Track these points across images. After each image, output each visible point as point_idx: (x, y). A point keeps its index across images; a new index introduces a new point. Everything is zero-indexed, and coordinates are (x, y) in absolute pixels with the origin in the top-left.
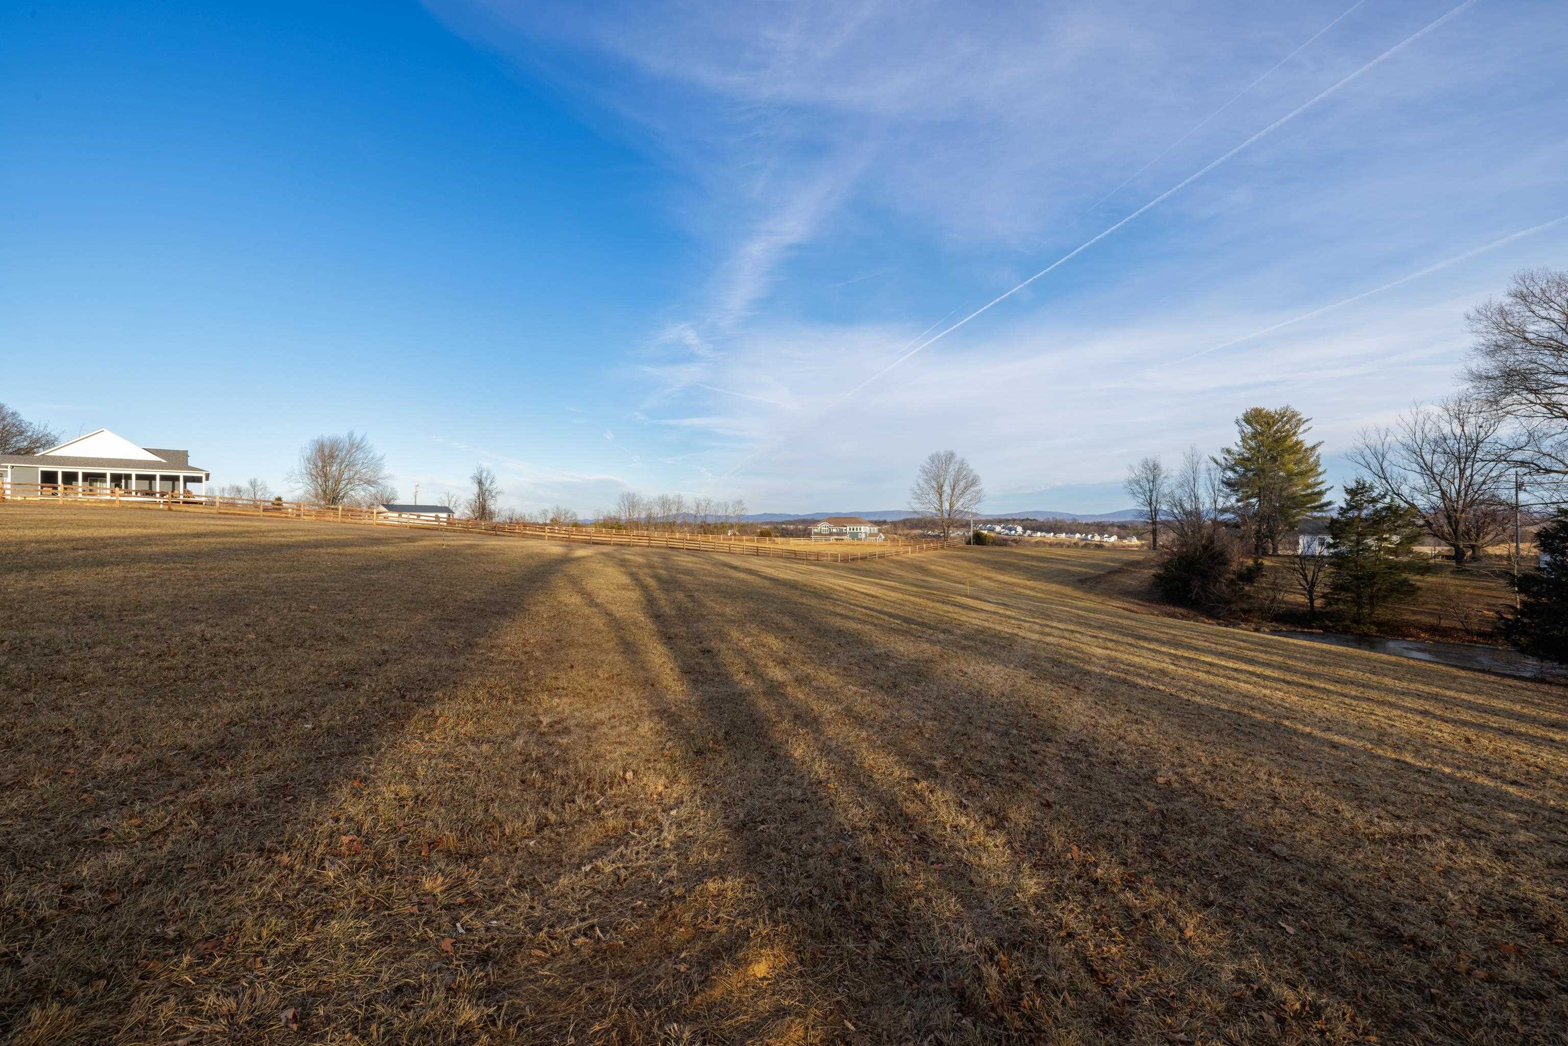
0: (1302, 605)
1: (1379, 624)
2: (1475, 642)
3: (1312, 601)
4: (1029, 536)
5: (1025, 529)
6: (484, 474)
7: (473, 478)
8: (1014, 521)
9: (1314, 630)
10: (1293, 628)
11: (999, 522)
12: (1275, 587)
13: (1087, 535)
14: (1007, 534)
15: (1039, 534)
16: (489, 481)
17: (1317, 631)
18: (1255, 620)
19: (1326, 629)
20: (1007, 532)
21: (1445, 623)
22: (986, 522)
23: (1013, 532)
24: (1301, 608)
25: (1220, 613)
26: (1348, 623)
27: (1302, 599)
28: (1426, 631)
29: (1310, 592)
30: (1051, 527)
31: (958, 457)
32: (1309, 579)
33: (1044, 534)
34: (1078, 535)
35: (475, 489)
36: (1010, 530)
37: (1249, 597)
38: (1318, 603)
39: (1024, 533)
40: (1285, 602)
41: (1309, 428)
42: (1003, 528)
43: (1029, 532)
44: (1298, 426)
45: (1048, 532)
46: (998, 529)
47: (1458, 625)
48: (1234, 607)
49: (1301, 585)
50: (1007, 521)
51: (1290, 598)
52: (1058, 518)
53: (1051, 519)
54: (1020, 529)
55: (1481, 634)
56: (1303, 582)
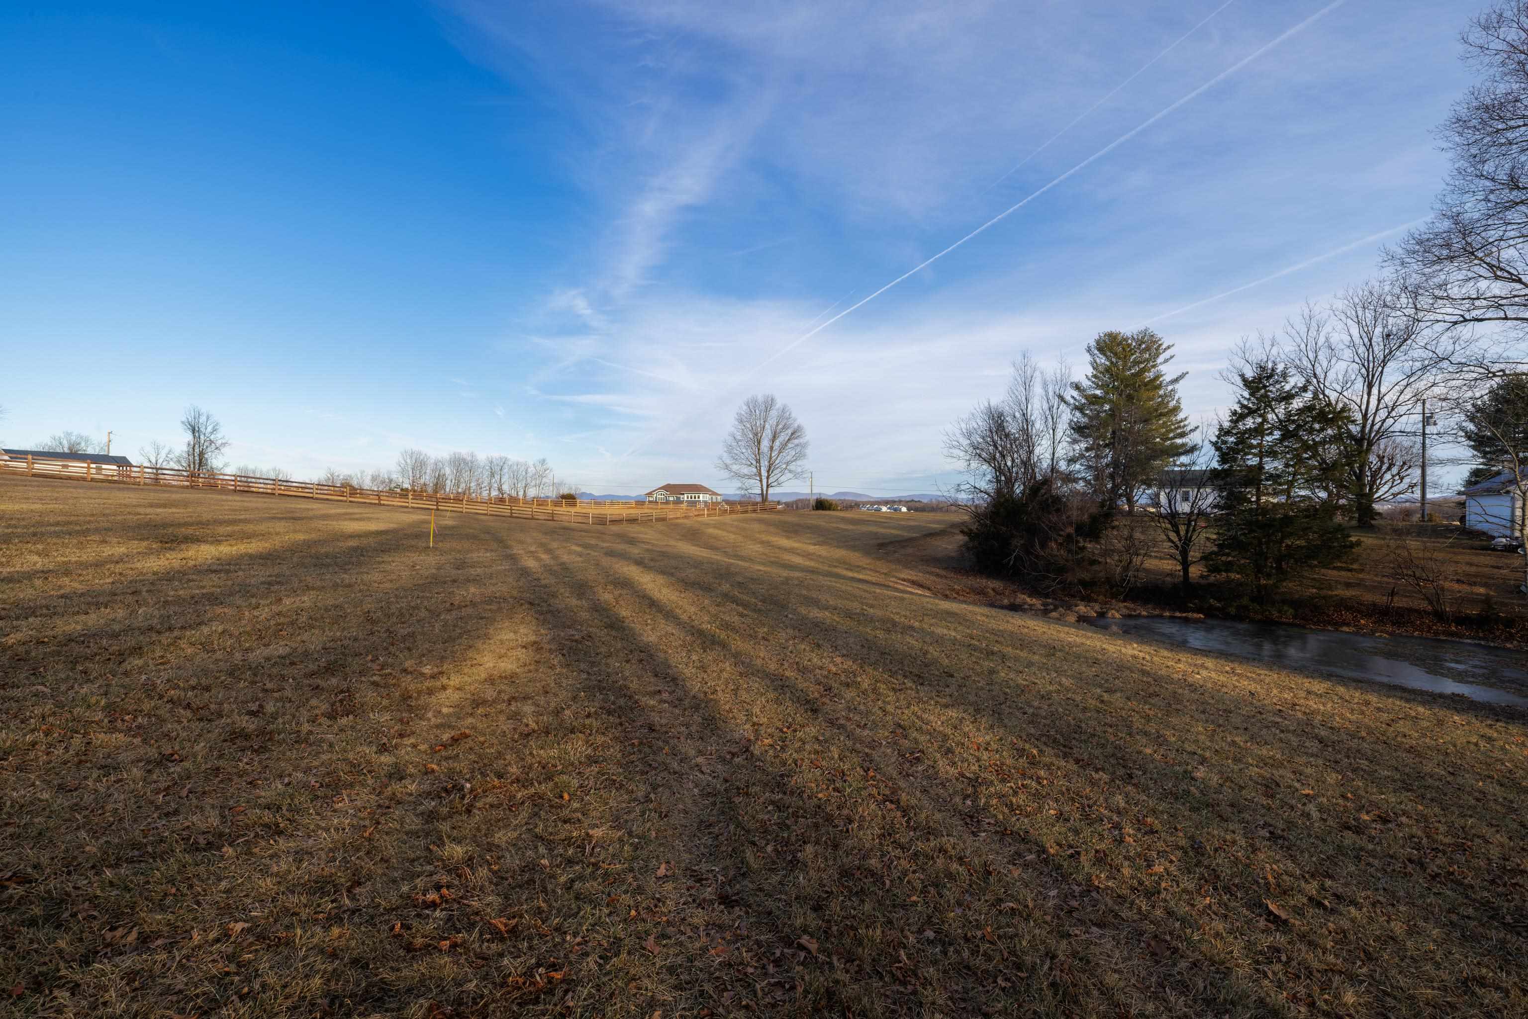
0: (1171, 574)
1: (1297, 604)
2: (1452, 634)
3: (1186, 565)
6: (203, 419)
7: (183, 423)
8: (900, 502)
9: (1190, 615)
10: (1157, 612)
11: (886, 502)
12: (1132, 548)
16: (209, 429)
17: (1195, 615)
18: (1101, 597)
19: (1210, 613)
21: (1400, 602)
22: (873, 504)
24: (1168, 579)
25: (1048, 587)
26: (1245, 601)
27: (1170, 566)
28: (1368, 616)
29: (1184, 553)
31: (779, 404)
32: (1182, 533)
35: (189, 437)
37: (1093, 562)
38: (1195, 571)
40: (1147, 571)
41: (1172, 357)
44: (1157, 355)
47: (1424, 605)
48: (1069, 577)
49: (1170, 540)
50: (894, 502)
51: (1151, 564)
55: (1462, 620)
56: (1173, 536)
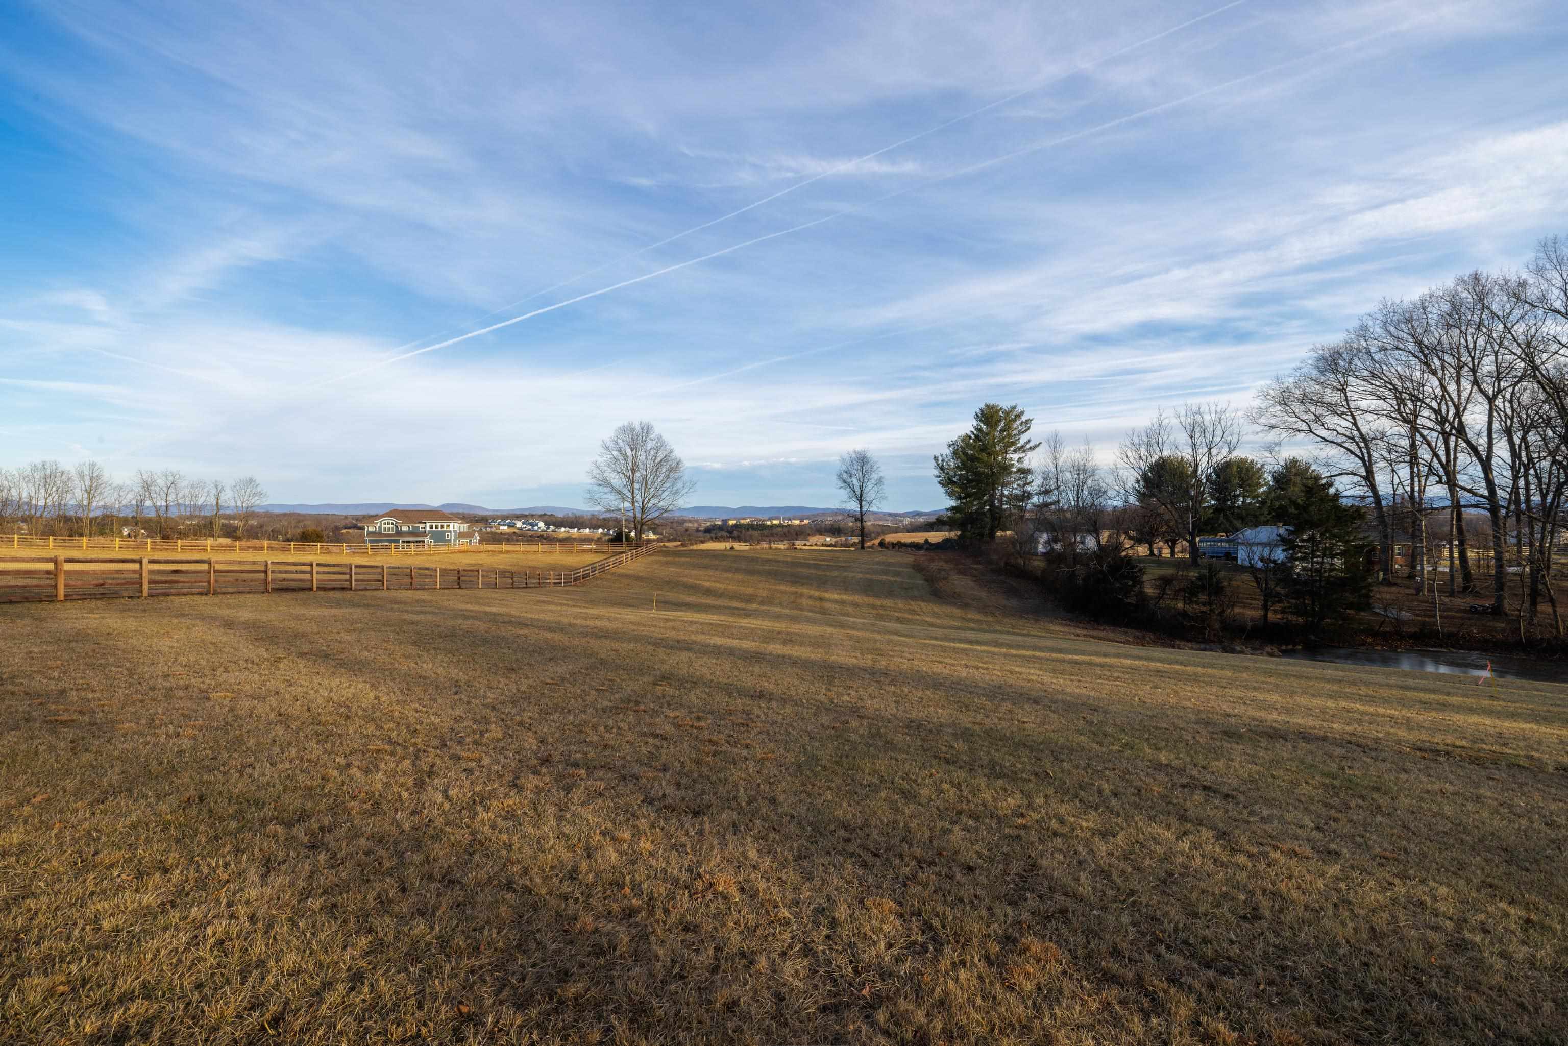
4: (553, 531)
5: (547, 524)
13: (609, 530)
14: (529, 530)
15: (563, 529)
20: (529, 527)
23: (536, 528)
30: (572, 522)
33: (567, 529)
34: (600, 531)
36: (533, 525)
39: (548, 528)
42: (524, 523)
43: (552, 528)
45: (572, 527)
46: (519, 524)
52: (578, 514)
53: (570, 515)
54: (541, 524)
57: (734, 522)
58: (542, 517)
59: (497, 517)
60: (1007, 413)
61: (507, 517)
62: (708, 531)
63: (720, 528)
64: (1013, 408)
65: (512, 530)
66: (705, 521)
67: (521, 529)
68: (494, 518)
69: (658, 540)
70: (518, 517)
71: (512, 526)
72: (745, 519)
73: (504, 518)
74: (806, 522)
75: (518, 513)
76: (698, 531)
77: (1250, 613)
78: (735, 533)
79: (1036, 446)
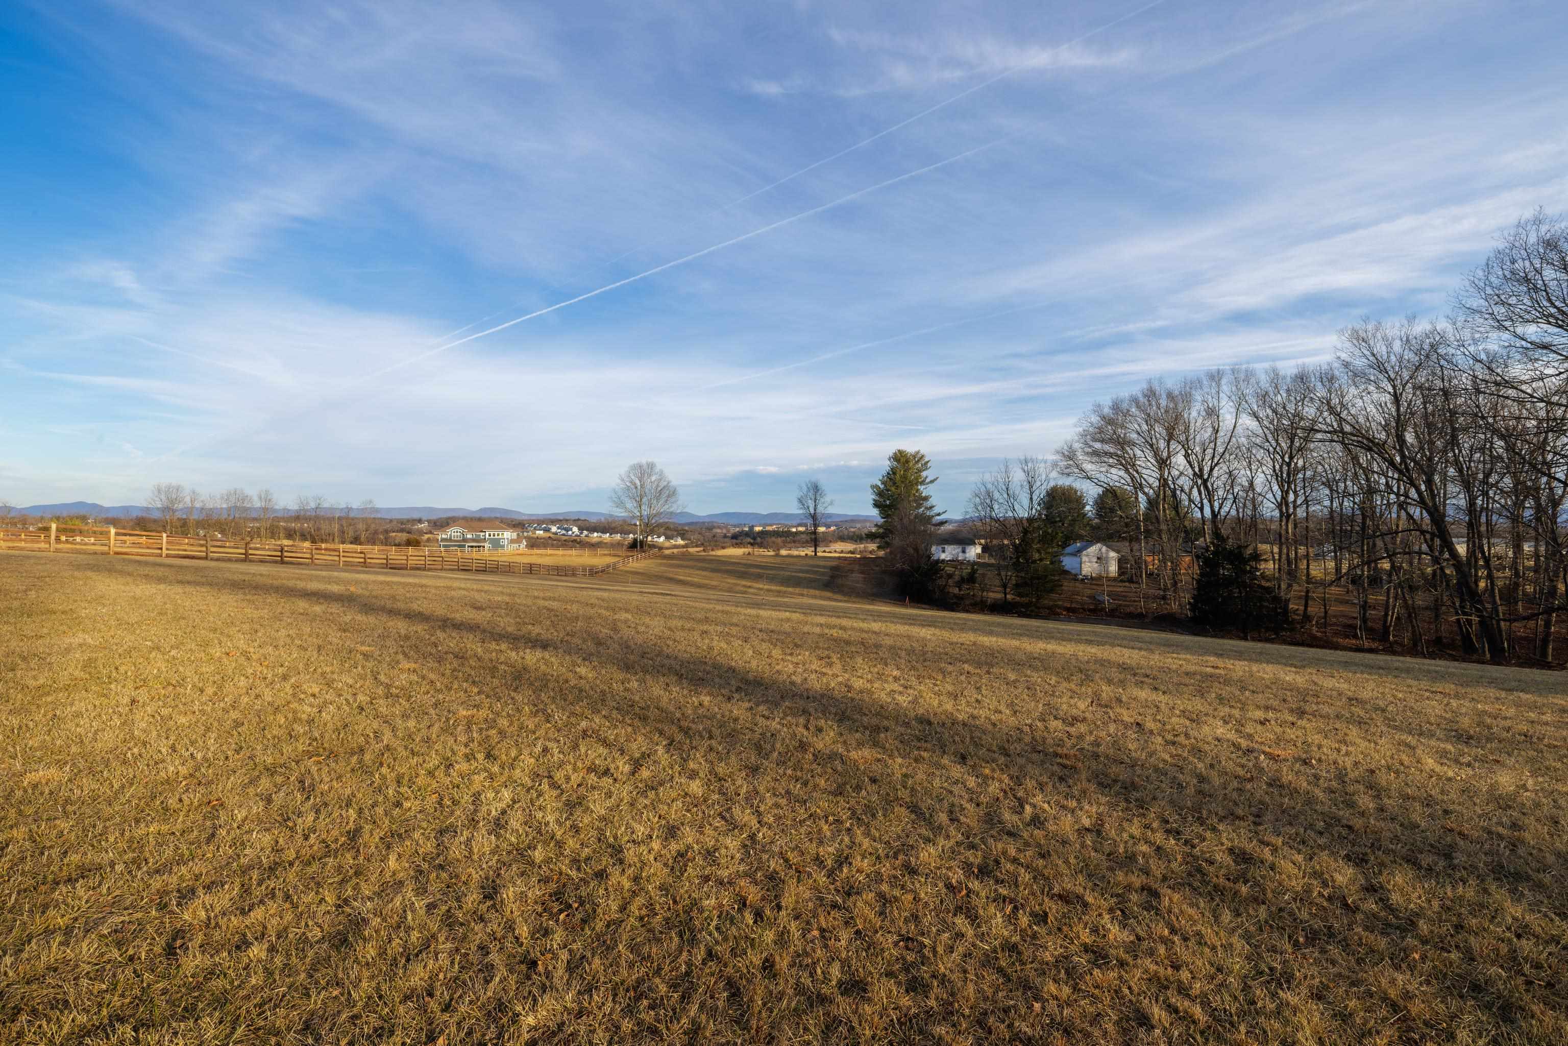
0: (1000, 599)
3: (1005, 595)
4: (586, 536)
14: (564, 535)
20: (563, 532)
23: (570, 533)
26: (1033, 608)
29: (1005, 589)
30: (606, 527)
32: (1004, 581)
33: (600, 534)
34: (631, 536)
36: (567, 530)
38: (1009, 596)
39: (582, 533)
42: (558, 528)
43: (585, 532)
46: (554, 529)
50: (560, 521)
52: (610, 519)
53: (603, 519)
54: (575, 529)
57: (761, 528)
58: (576, 521)
59: (533, 522)
60: (914, 457)
61: (543, 522)
62: (735, 537)
63: (747, 534)
64: (918, 452)
65: (547, 535)
66: (735, 526)
67: (556, 534)
68: (531, 522)
69: (685, 546)
70: (553, 522)
71: (547, 530)
72: (771, 525)
73: (540, 522)
74: (833, 528)
75: (553, 517)
76: (725, 536)
77: (995, 595)
78: (759, 540)
79: (932, 482)
